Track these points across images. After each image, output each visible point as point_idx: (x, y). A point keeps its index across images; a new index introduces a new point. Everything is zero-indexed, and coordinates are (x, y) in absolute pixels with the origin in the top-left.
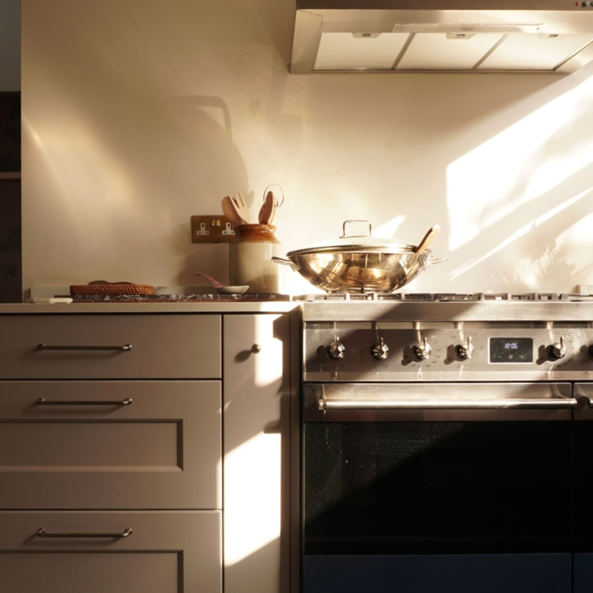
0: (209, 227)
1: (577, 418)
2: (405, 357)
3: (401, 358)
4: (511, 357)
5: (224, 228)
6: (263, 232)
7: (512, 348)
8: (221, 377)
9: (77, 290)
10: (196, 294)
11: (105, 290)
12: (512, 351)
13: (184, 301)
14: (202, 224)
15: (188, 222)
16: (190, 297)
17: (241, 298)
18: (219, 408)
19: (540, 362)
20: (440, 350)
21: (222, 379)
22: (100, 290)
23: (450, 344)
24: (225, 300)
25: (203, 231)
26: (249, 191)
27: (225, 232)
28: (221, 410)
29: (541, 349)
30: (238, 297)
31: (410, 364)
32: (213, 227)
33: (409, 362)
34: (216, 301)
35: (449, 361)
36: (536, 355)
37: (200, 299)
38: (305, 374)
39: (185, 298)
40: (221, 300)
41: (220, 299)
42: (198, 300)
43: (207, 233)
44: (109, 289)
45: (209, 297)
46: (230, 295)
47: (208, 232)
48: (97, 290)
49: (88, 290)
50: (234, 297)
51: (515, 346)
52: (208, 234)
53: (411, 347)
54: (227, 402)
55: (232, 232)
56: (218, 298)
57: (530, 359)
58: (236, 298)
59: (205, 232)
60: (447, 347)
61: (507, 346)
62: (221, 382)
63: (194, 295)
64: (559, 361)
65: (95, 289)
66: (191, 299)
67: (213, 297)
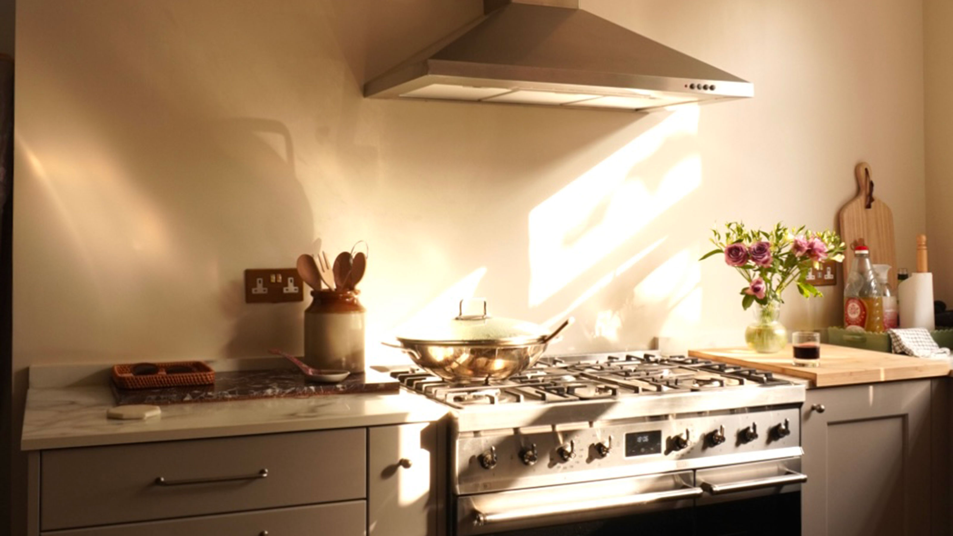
0: (267, 283)
1: (698, 504)
2: (551, 459)
3: (547, 461)
4: (643, 450)
5: (286, 285)
6: (347, 300)
7: (644, 441)
8: (365, 496)
9: (130, 382)
10: (296, 387)
11: (168, 381)
12: (644, 445)
13: (282, 396)
14: (258, 280)
15: (241, 277)
16: (288, 391)
17: (346, 389)
18: (363, 531)
19: (667, 452)
20: (582, 450)
21: (367, 499)
22: (161, 381)
23: (591, 443)
24: (329, 392)
25: (260, 289)
26: (315, 238)
27: (287, 290)
28: (365, 533)
29: (669, 440)
30: (343, 388)
31: (555, 467)
32: (273, 283)
33: (554, 464)
34: (319, 394)
35: (590, 460)
36: (664, 446)
37: (301, 392)
38: (458, 487)
39: (283, 392)
40: (324, 392)
41: (322, 391)
42: (298, 393)
43: (264, 291)
44: (173, 380)
45: (311, 390)
46: (334, 387)
47: (266, 289)
48: (157, 381)
49: (145, 382)
50: (339, 389)
51: (646, 439)
52: (266, 292)
53: (557, 449)
54: (372, 523)
55: (296, 290)
56: (321, 390)
57: (658, 451)
58: (341, 390)
59: (262, 289)
60: (589, 446)
61: (639, 440)
62: (365, 502)
63: (293, 389)
64: (682, 451)
65: (155, 380)
66: (289, 393)
67: (316, 389)
